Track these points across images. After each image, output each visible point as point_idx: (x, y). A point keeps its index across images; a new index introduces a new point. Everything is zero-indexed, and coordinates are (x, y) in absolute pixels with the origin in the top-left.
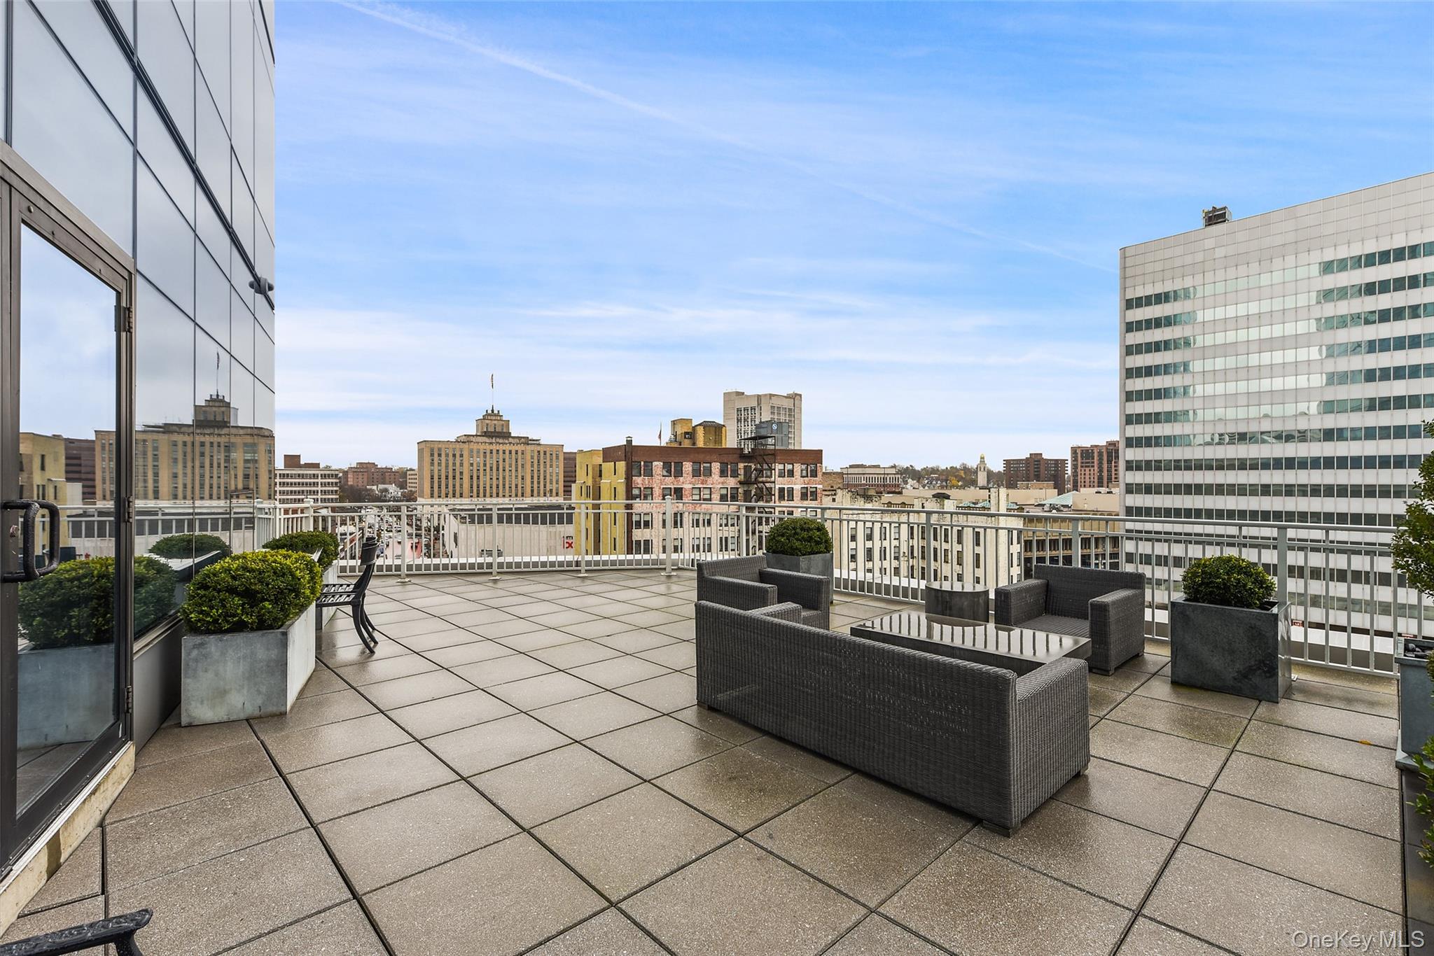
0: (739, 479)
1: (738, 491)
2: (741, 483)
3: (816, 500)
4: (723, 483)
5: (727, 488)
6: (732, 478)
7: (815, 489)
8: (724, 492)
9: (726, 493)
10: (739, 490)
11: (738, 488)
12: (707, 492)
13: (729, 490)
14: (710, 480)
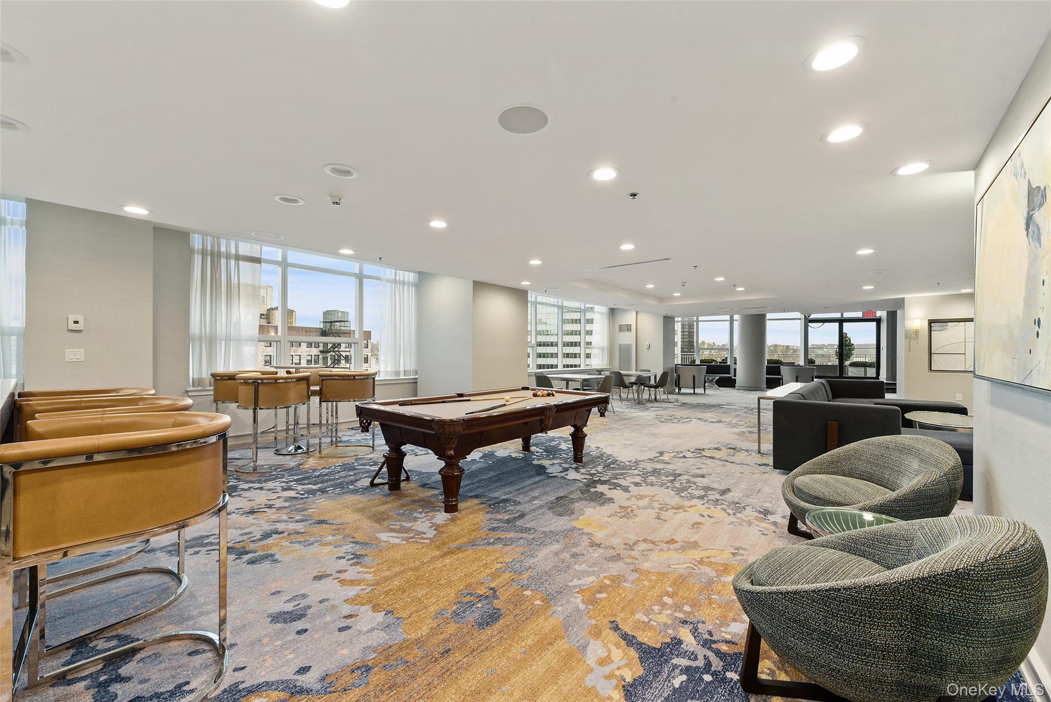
0: (319, 349)
1: (318, 358)
2: (321, 352)
3: (367, 363)
4: (308, 352)
5: (312, 355)
6: (315, 349)
7: (366, 356)
8: (309, 358)
9: (310, 359)
10: (320, 356)
11: (318, 355)
12: (298, 358)
13: (313, 356)
14: (300, 349)
